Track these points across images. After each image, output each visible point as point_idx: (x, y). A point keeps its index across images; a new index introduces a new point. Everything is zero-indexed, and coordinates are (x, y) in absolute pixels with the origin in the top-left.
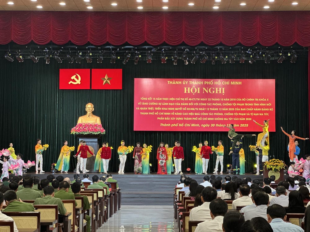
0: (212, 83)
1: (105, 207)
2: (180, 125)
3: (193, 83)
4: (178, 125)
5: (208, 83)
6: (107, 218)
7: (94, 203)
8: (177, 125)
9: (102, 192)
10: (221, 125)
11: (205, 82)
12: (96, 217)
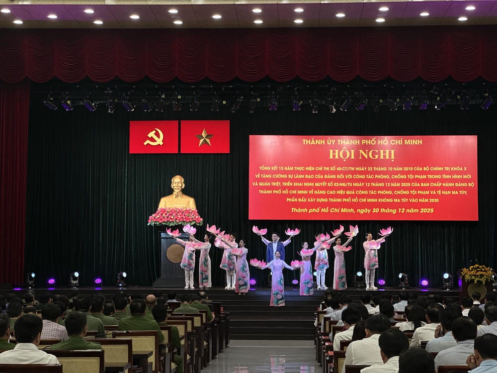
0: (373, 142)
1: (205, 343)
2: (323, 210)
3: (344, 142)
4: (320, 210)
5: (367, 142)
6: (208, 362)
7: (188, 335)
8: (317, 211)
9: (199, 318)
10: (388, 211)
11: (363, 140)
12: (191, 359)
